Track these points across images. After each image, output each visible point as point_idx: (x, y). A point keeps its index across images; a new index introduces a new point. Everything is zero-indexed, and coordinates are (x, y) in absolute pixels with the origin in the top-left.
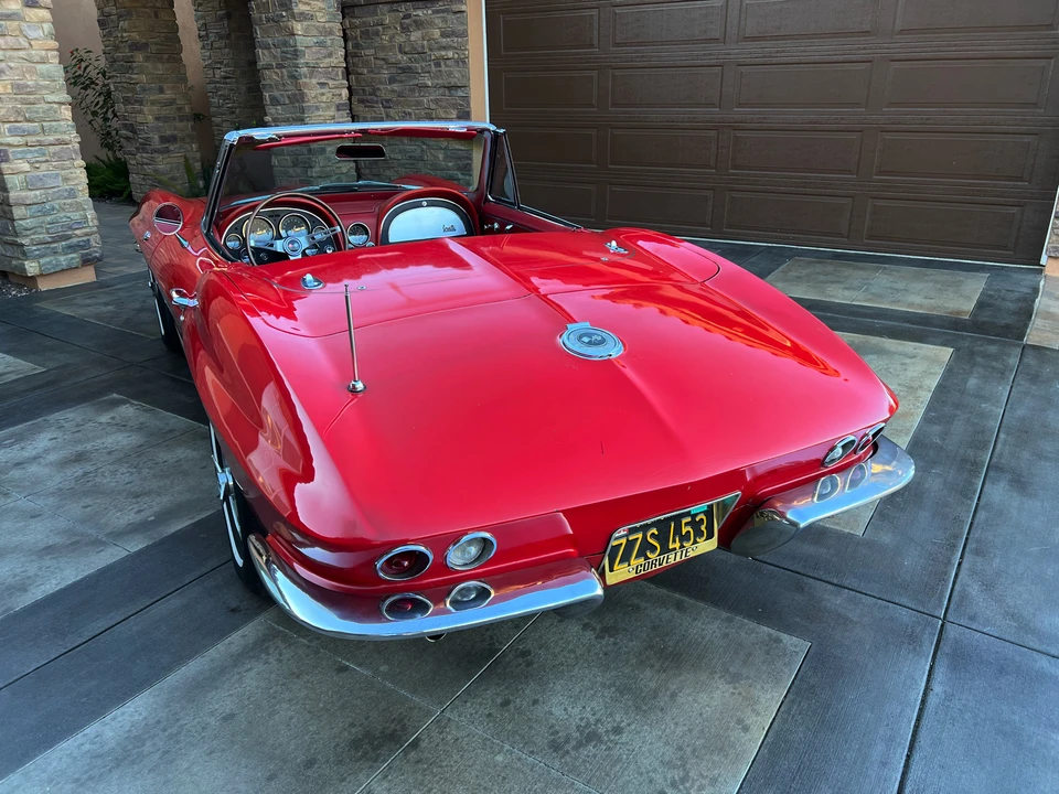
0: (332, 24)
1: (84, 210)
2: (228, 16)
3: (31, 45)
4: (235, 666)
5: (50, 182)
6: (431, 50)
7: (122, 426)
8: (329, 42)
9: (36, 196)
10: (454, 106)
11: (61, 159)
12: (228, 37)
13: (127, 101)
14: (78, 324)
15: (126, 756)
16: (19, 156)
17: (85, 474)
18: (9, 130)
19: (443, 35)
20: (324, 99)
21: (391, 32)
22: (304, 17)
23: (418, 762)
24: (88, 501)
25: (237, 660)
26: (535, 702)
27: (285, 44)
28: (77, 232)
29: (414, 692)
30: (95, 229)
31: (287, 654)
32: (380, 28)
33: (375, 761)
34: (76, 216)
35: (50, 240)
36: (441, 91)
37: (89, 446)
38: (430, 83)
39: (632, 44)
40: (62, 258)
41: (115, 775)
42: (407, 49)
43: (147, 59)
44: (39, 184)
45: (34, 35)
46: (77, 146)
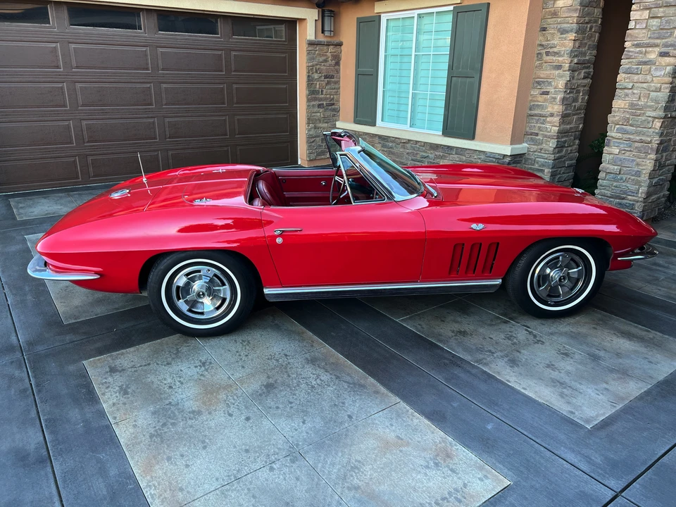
3: (653, 80)
9: (613, 170)
11: (640, 151)
16: (617, 145)
18: (617, 129)
28: (629, 197)
34: (634, 188)
44: (619, 163)
45: (658, 73)
46: (655, 146)
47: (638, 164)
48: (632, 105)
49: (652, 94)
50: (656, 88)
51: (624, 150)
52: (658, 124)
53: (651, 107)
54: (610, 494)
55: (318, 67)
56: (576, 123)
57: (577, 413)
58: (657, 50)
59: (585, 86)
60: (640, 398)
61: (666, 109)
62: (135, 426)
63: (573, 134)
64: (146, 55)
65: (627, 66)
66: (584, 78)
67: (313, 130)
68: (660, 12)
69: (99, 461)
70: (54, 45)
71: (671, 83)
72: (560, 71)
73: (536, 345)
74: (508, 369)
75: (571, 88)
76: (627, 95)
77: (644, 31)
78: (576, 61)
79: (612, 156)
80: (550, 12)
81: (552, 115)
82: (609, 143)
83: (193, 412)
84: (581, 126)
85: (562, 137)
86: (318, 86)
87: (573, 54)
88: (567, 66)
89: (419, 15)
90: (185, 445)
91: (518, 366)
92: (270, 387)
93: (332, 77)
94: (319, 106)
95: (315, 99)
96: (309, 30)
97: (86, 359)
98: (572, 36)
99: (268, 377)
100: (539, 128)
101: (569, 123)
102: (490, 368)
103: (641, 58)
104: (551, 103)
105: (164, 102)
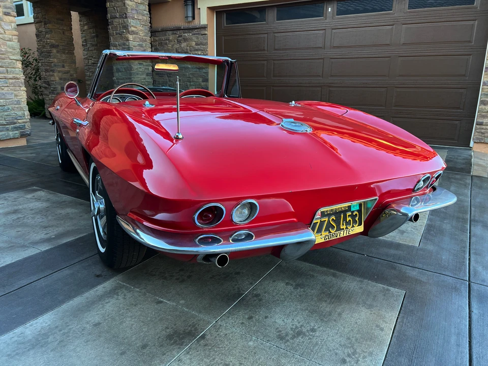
0: (146, 37)
1: (24, 111)
2: (97, 36)
3: (5, 32)
4: (100, 300)
5: (8, 96)
6: (191, 51)
7: (38, 199)
8: (144, 45)
9: (1, 102)
10: (201, 76)
11: (15, 86)
12: (96, 45)
13: (47, 71)
14: (17, 161)
15: (39, 342)
17: (18, 218)
19: (197, 44)
20: (141, 70)
21: (173, 43)
22: (133, 33)
23: (206, 345)
24: (19, 229)
25: (101, 298)
26: (266, 317)
27: (124, 44)
28: (19, 121)
29: (200, 312)
30: (28, 120)
31: (129, 295)
32: (167, 41)
33: (182, 345)
34: (20, 113)
35: (6, 124)
36: (195, 70)
37: (20, 207)
38: (190, 66)
39: (283, 49)
40: (11, 133)
41: (32, 352)
42: (179, 51)
43: (58, 52)
47: (16, 96)
49: (8, 43)
50: (10, 39)
51: (3, 86)
52: (19, 65)
53: (11, 52)
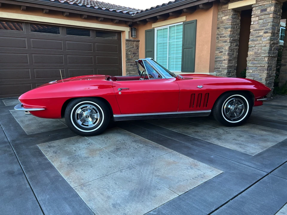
3: (262, 43)
5: (256, 76)
11: (261, 70)
16: (251, 69)
18: (251, 63)
44: (253, 76)
45: (264, 40)
46: (266, 68)
47: (260, 76)
48: (256, 53)
49: (263, 48)
50: (264, 46)
51: (254, 71)
52: (266, 59)
53: (263, 53)
54: (265, 174)
55: (130, 50)
56: (234, 63)
57: (248, 152)
58: (263, 31)
59: (236, 49)
60: (273, 147)
61: (269, 53)
62: (61, 162)
63: (234, 68)
64: (61, 44)
65: (252, 39)
66: (236, 46)
67: (129, 74)
68: (263, 17)
69: (46, 173)
70: (24, 39)
71: (270, 43)
72: (226, 43)
73: (227, 134)
74: (217, 141)
75: (231, 49)
76: (253, 49)
77: (257, 25)
78: (232, 39)
79: (250, 73)
80: (220, 21)
81: (225, 60)
82: (248, 69)
83: (86, 157)
84: (236, 65)
85: (229, 69)
86: (130, 57)
87: (231, 36)
88: (229, 41)
89: (170, 27)
90: (83, 167)
91: (221, 140)
92: (118, 149)
93: (136, 54)
94: (131, 65)
95: (129, 62)
96: (126, 36)
97: (38, 144)
98: (230, 29)
99: (117, 146)
100: (220, 66)
101: (232, 63)
102: (210, 141)
103: (257, 35)
104: (224, 55)
105: (68, 62)
